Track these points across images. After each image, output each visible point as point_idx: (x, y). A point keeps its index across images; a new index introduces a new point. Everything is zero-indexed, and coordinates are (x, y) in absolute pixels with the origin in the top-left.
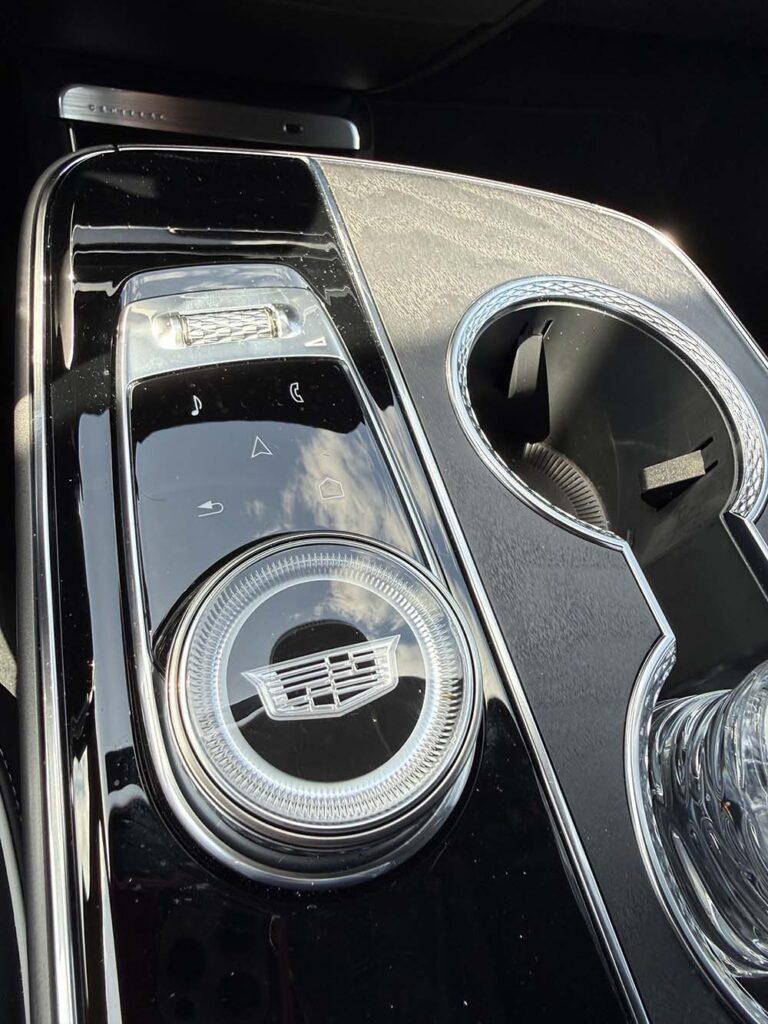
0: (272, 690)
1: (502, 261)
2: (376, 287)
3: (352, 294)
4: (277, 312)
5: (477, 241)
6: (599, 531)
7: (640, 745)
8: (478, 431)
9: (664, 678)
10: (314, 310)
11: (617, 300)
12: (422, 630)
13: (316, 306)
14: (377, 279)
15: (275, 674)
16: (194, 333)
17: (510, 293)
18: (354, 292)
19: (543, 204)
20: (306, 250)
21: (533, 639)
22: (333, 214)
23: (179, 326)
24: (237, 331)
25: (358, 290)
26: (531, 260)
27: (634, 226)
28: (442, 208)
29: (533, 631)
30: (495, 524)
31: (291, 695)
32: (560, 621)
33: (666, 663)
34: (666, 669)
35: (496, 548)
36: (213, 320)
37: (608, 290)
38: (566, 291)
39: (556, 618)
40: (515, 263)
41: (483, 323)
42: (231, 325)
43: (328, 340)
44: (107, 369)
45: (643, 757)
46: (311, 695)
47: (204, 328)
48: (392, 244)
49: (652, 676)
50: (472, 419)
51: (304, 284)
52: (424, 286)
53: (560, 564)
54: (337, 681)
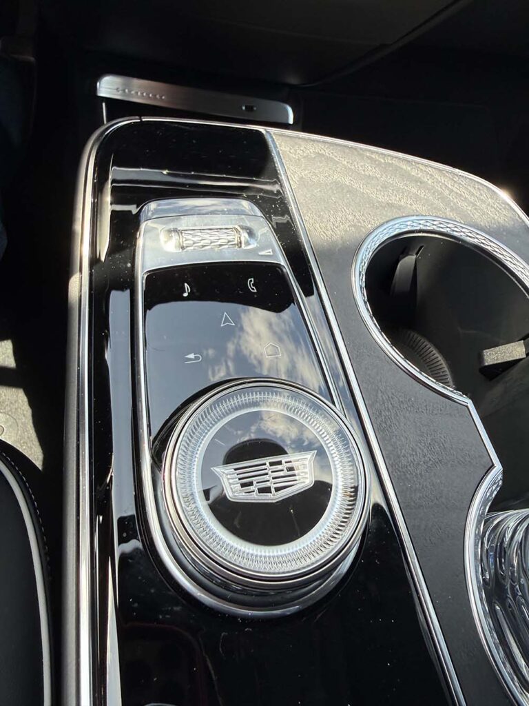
0: (231, 481)
1: (391, 204)
2: (307, 218)
3: (290, 221)
4: (241, 231)
5: (375, 191)
6: (452, 391)
7: (475, 540)
8: (372, 318)
9: (494, 496)
10: (265, 231)
11: (469, 234)
12: (331, 448)
13: (267, 229)
14: (308, 212)
15: (233, 470)
16: (187, 242)
17: (396, 226)
18: (292, 220)
19: (421, 167)
20: (261, 190)
21: (404, 461)
22: (280, 168)
23: (177, 237)
24: (214, 242)
25: (295, 218)
26: (411, 205)
27: (483, 185)
28: (353, 167)
29: (404, 456)
30: (380, 381)
31: (243, 485)
32: (423, 451)
33: (496, 486)
34: (496, 489)
35: (381, 399)
36: (199, 234)
37: (463, 228)
38: (435, 227)
39: (420, 448)
40: (401, 206)
41: (377, 245)
42: (212, 238)
43: (274, 251)
44: (130, 262)
45: (477, 549)
46: (256, 486)
47: (193, 239)
48: (319, 190)
49: (486, 493)
50: (368, 309)
51: (259, 213)
52: (339, 219)
53: (425, 412)
54: (273, 478)
